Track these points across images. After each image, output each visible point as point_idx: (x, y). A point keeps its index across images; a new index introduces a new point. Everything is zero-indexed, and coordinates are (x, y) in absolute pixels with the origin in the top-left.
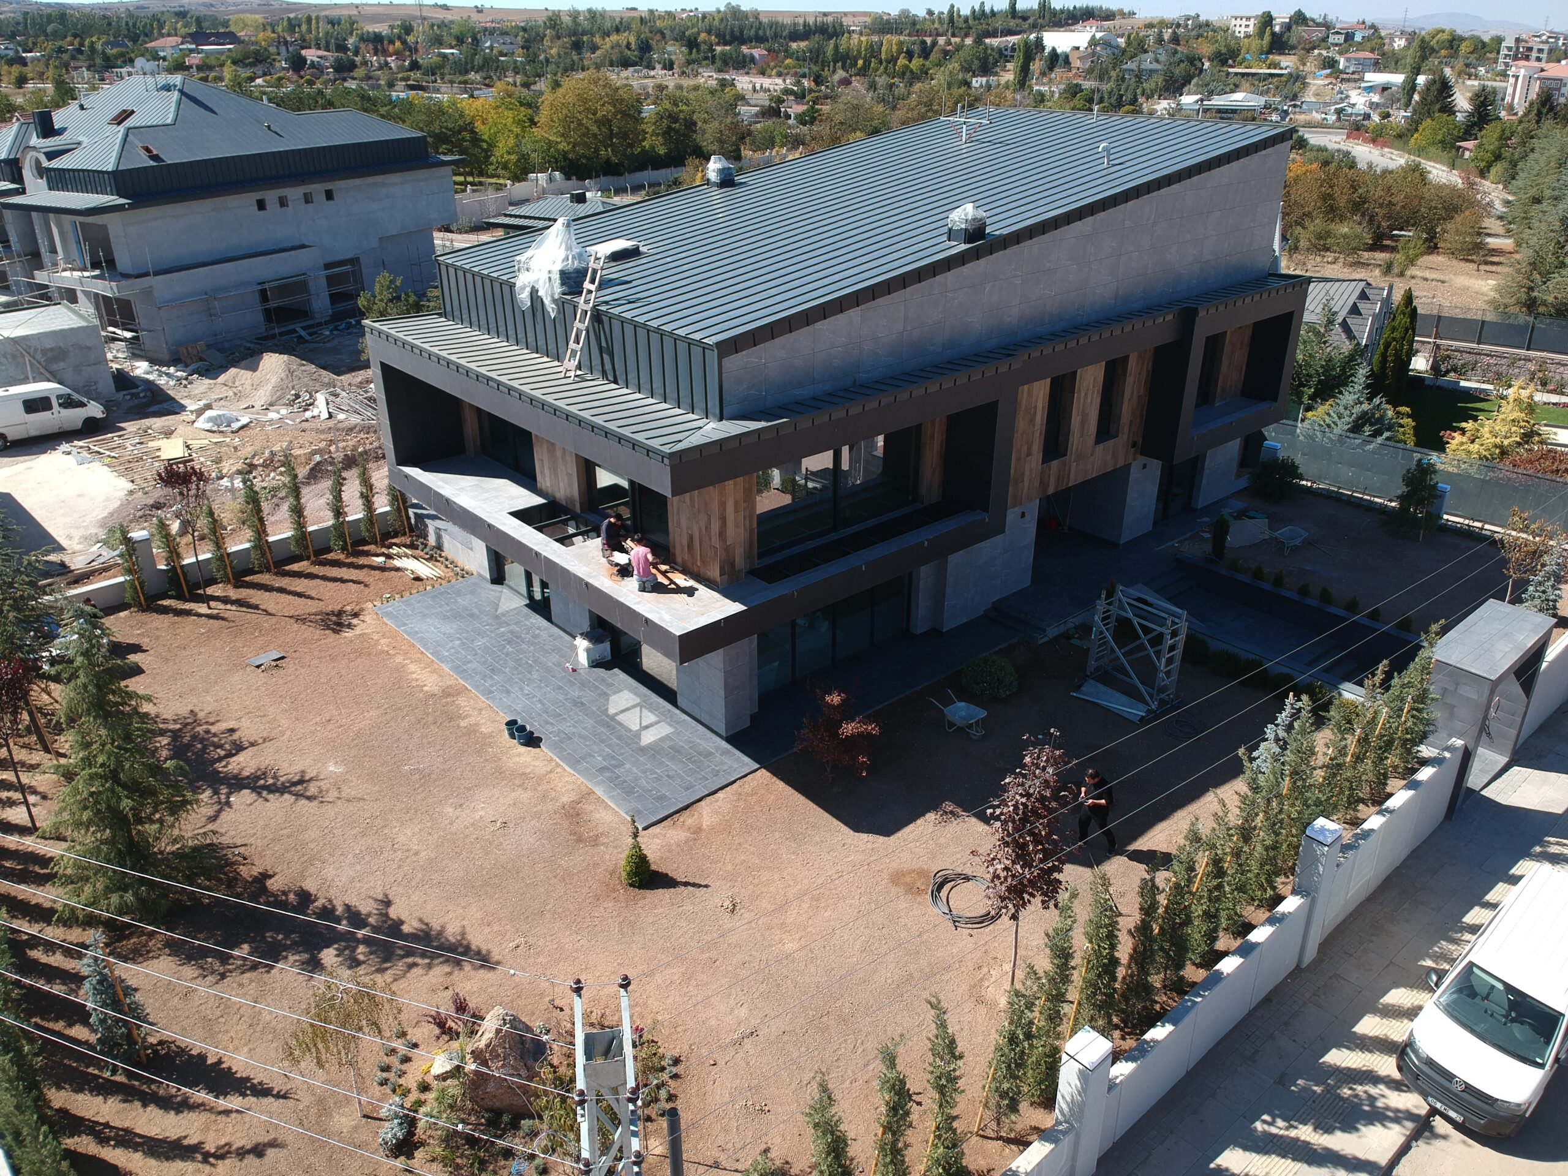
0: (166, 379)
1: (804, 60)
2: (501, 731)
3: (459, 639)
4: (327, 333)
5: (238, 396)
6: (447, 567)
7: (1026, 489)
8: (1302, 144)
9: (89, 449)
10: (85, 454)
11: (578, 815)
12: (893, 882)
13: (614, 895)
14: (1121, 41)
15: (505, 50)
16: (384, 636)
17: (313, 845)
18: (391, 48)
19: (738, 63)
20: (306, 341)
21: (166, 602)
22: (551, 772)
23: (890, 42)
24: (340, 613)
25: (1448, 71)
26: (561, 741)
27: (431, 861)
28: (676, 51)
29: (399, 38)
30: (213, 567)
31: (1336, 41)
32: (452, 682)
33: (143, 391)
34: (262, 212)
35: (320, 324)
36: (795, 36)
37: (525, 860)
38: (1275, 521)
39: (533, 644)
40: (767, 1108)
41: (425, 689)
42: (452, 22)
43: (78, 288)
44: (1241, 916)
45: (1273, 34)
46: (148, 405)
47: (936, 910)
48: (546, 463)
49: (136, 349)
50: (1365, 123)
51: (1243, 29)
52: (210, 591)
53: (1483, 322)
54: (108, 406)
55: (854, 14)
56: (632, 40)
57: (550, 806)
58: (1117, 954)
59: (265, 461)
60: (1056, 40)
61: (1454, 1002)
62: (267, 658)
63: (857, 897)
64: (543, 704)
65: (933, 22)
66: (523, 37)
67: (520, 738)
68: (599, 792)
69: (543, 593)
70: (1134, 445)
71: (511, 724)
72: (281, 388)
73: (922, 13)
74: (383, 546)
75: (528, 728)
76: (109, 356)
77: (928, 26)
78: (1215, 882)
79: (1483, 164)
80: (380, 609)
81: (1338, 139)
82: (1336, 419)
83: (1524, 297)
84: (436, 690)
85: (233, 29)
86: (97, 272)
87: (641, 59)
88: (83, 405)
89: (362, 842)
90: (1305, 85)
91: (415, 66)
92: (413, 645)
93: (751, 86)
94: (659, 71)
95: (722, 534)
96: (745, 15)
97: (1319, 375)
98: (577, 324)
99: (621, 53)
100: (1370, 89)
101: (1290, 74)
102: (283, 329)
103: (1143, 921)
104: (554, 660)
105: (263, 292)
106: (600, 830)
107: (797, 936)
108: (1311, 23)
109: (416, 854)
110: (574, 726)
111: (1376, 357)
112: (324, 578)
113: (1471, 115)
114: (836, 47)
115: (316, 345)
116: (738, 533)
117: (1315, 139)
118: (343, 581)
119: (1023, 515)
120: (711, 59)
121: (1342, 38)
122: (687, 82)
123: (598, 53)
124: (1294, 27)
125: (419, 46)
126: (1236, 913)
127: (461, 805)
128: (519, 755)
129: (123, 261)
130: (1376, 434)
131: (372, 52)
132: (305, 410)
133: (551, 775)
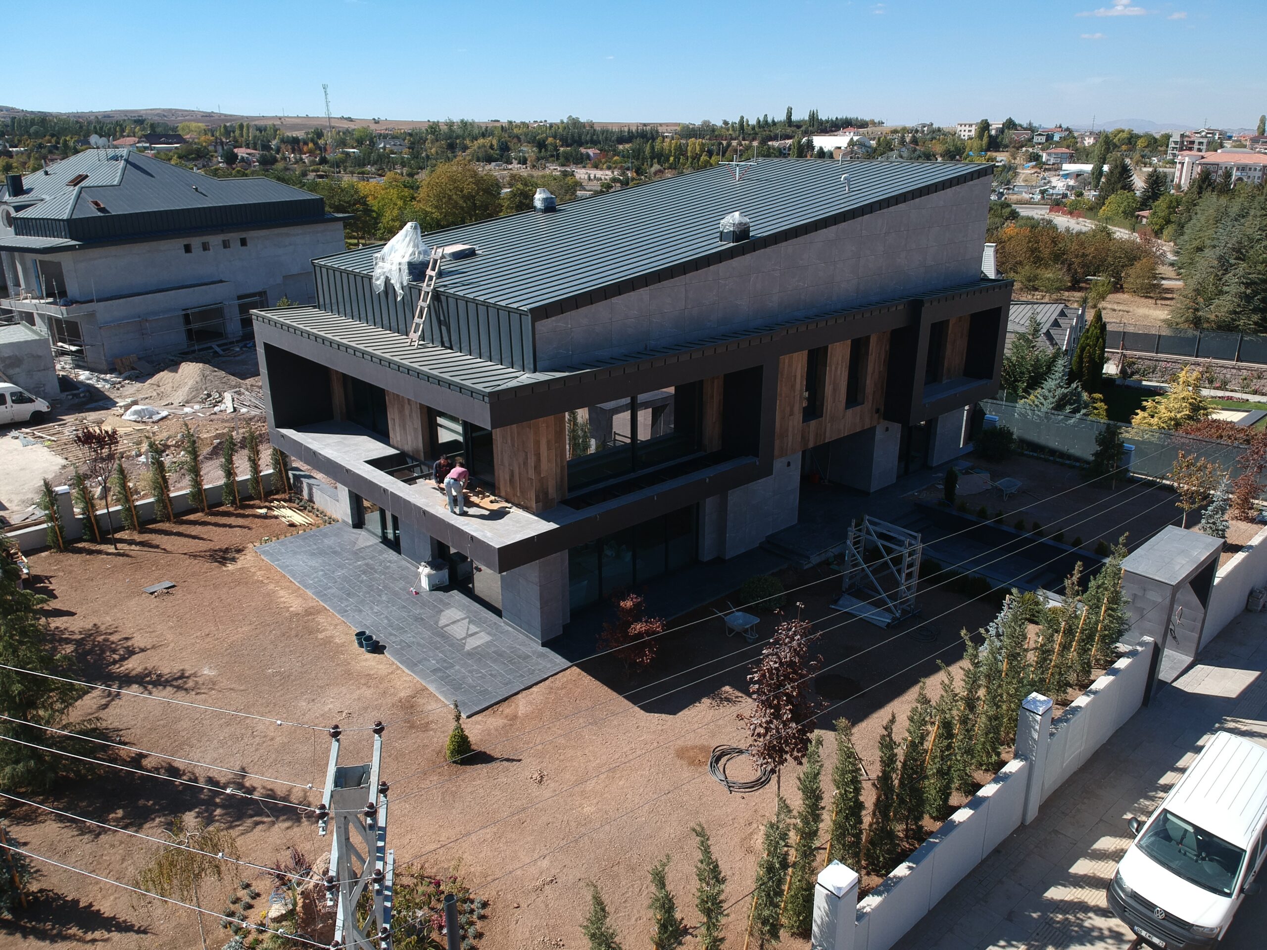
0: (102, 383)
1: (628, 157)
2: (352, 642)
3: (322, 570)
4: (238, 349)
5: (160, 396)
6: (317, 516)
7: (790, 444)
8: (1014, 215)
9: (34, 434)
10: (30, 438)
11: (412, 707)
12: (678, 756)
13: (440, 770)
14: (873, 143)
15: (395, 149)
16: (260, 569)
17: (184, 734)
18: (305, 149)
19: (577, 159)
20: (220, 356)
21: (80, 545)
22: (392, 673)
23: (693, 144)
24: (227, 550)
25: (1128, 161)
26: (402, 649)
27: (284, 745)
28: (529, 151)
29: (312, 140)
30: (123, 515)
31: (1039, 141)
32: (315, 604)
33: (83, 392)
34: (188, 255)
35: (232, 343)
36: (621, 140)
37: (364, 743)
38: (994, 476)
39: (384, 574)
40: (561, 943)
41: (291, 609)
42: (354, 130)
43: (35, 312)
44: (970, 776)
45: (990, 136)
46: (85, 403)
47: (714, 778)
48: (397, 421)
49: (80, 360)
50: (1064, 200)
51: (967, 133)
52: (118, 536)
53: (1160, 336)
54: (53, 404)
55: (667, 125)
56: (495, 142)
57: (389, 700)
58: (862, 798)
59: (177, 442)
60: (822, 142)
61: (1152, 843)
62: (159, 587)
63: (647, 769)
64: (389, 620)
65: (728, 130)
66: (409, 140)
67: (367, 646)
68: (432, 688)
69: (395, 533)
70: (877, 411)
71: (360, 635)
72: (196, 390)
73: (719, 123)
74: (266, 501)
75: (374, 637)
76: (58, 367)
77: (724, 132)
78: (946, 742)
79: (1157, 227)
80: (259, 548)
81: (1043, 212)
82: (1043, 401)
83: (1191, 316)
84: (300, 610)
85: (180, 132)
86: (51, 300)
87: (502, 156)
88: (31, 401)
89: (226, 730)
90: (1016, 174)
91: (324, 161)
92: (284, 576)
93: (586, 176)
94: (515, 166)
95: (537, 467)
96: (583, 125)
97: (1030, 373)
98: (421, 303)
99: (486, 151)
100: (1066, 176)
101: (1004, 166)
102: (201, 347)
103: (884, 772)
104: (401, 586)
105: (186, 316)
106: (431, 719)
107: (595, 801)
108: (1019, 128)
109: (272, 739)
110: (414, 637)
111: (1074, 359)
112: (216, 525)
113: (1146, 191)
114: (653, 148)
115: (228, 359)
116: (549, 467)
117: (1024, 212)
118: (230, 526)
119: (789, 464)
120: (556, 157)
121: (1043, 139)
122: (536, 173)
123: (468, 151)
124: (1006, 131)
125: (328, 147)
126: (966, 774)
127: (313, 700)
128: (366, 660)
129: (72, 289)
130: (1075, 411)
131: (290, 150)
132: (215, 406)
133: (392, 676)
